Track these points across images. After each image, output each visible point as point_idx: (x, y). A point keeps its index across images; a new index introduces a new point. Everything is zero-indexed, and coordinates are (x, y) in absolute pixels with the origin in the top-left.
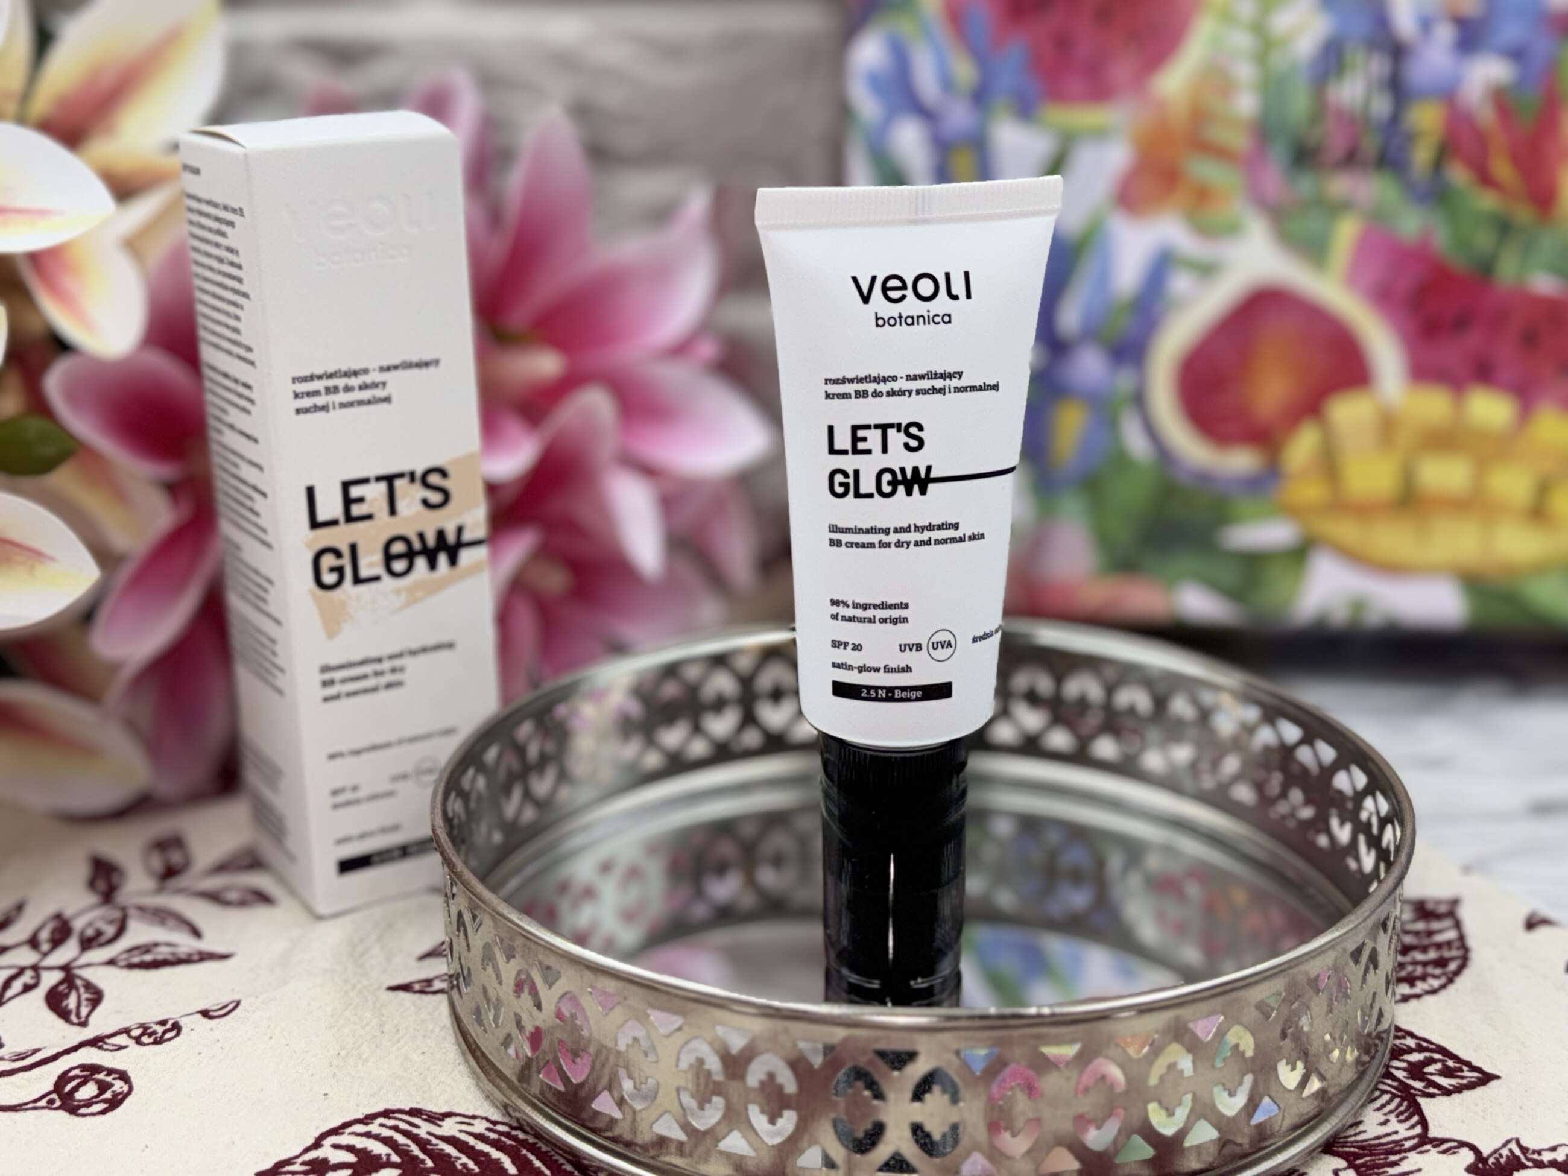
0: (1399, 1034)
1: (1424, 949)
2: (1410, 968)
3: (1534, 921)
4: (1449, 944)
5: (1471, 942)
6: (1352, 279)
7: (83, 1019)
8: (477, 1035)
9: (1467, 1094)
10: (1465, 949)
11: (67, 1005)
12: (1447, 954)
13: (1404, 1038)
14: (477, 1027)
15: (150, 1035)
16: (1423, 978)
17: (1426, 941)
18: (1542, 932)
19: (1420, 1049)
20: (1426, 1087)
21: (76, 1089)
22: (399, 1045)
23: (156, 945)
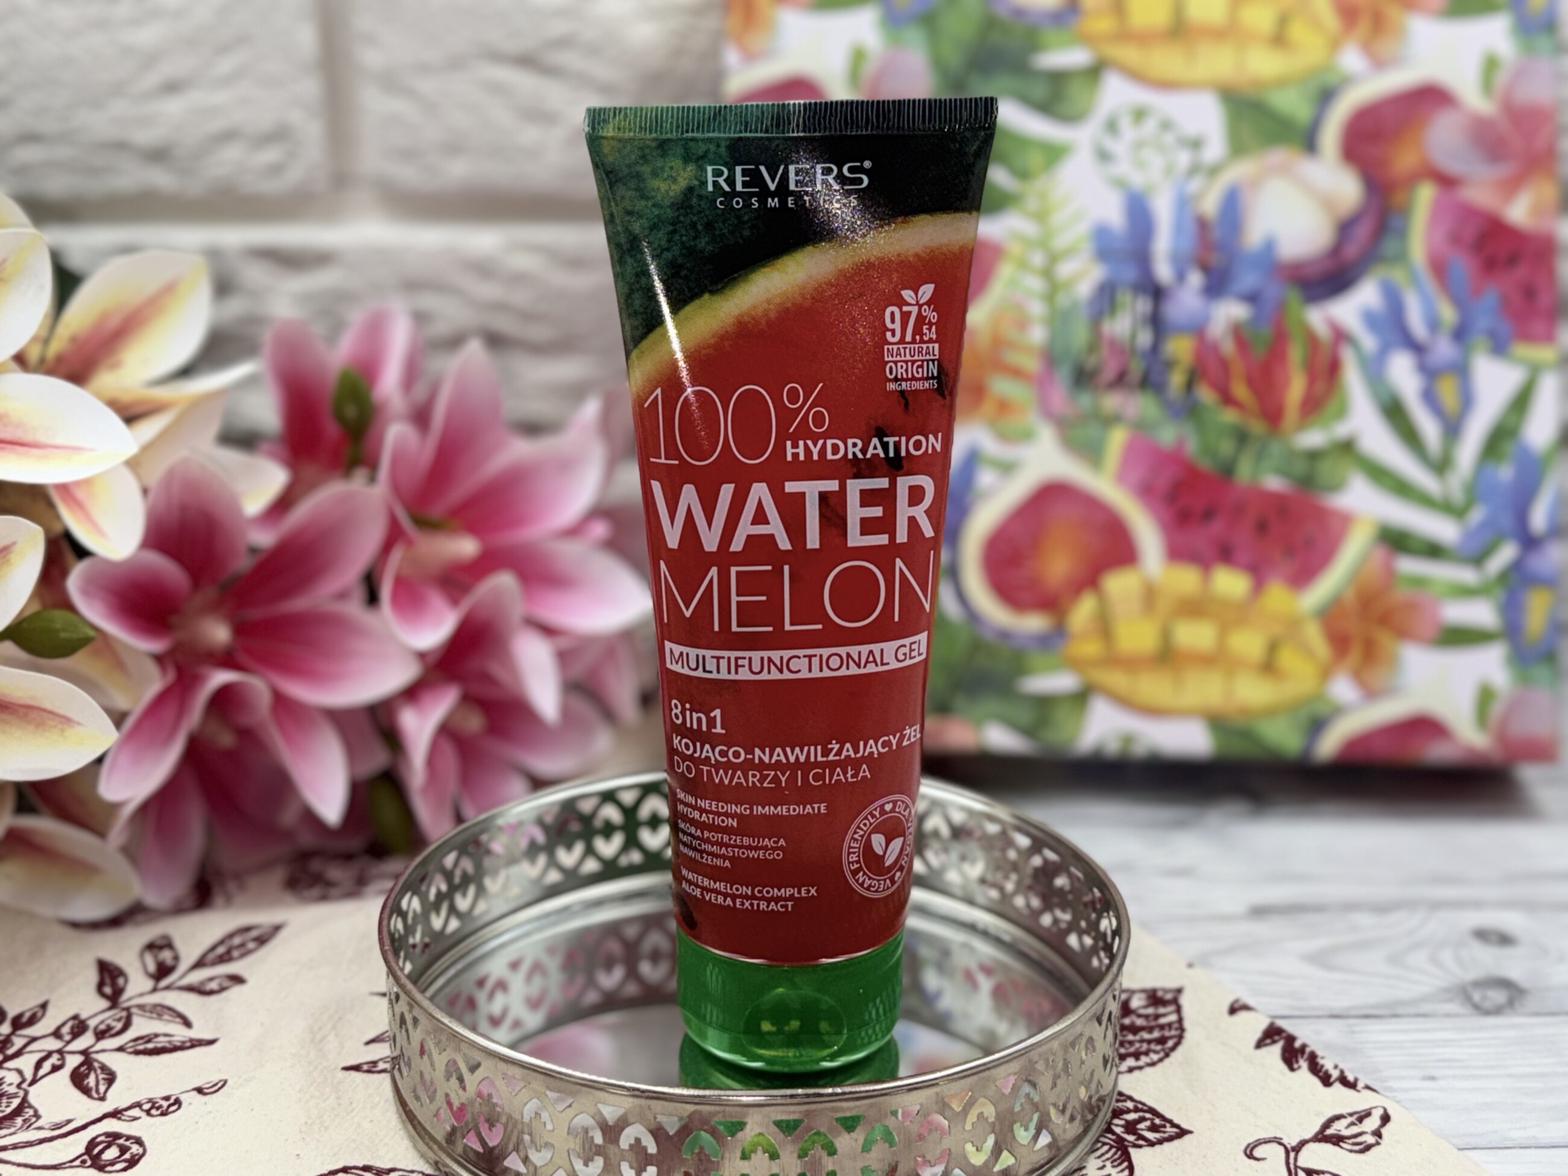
0: (1122, 1098)
1: (1150, 1030)
2: (1137, 1045)
3: (1236, 1006)
4: (1170, 1025)
5: (1187, 1024)
6: (1121, 477)
7: (102, 1095)
8: (414, 1107)
9: (1166, 1145)
10: (1182, 1029)
11: (88, 1083)
12: (1167, 1033)
13: (1125, 1101)
14: (415, 1102)
15: (158, 1108)
16: (1146, 1053)
17: (1153, 1023)
18: (1243, 1015)
19: (1136, 1110)
20: (1137, 1140)
21: (102, 1152)
22: (353, 1114)
23: (156, 1035)
